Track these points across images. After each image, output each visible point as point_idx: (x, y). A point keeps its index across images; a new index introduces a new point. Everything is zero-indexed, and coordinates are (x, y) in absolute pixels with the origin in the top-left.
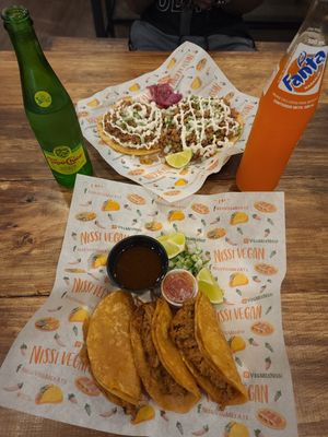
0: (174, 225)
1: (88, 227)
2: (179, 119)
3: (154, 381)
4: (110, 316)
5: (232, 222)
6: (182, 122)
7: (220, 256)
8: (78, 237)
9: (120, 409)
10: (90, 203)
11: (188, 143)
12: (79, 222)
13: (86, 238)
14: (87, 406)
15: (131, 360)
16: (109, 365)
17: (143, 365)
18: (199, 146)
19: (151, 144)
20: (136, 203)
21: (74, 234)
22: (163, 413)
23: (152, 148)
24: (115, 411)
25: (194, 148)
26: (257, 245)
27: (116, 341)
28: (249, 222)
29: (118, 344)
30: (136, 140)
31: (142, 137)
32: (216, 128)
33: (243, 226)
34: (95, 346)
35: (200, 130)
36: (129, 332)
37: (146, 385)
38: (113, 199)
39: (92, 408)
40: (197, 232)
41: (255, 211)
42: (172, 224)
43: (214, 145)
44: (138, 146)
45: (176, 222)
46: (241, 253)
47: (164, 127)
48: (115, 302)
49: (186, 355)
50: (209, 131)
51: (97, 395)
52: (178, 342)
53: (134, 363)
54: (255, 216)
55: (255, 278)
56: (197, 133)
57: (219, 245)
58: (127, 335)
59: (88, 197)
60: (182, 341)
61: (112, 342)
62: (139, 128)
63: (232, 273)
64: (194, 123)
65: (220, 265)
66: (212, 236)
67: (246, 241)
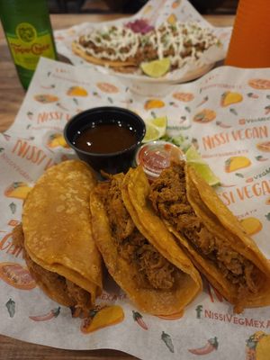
0: (153, 113)
1: (48, 108)
2: (156, 39)
3: (123, 263)
4: (62, 183)
5: (223, 104)
6: (159, 41)
7: (210, 142)
8: (35, 117)
9: (65, 309)
10: (53, 86)
11: (166, 56)
12: (37, 103)
13: (43, 117)
14: (11, 302)
15: (87, 230)
16: (51, 235)
17: (105, 238)
18: (178, 57)
19: (126, 55)
20: (107, 91)
21: (30, 114)
22: (137, 316)
23: (127, 60)
24: (56, 313)
25: (172, 60)
26: (258, 124)
27: (67, 207)
28: (244, 101)
29: (68, 211)
30: (111, 52)
31: (117, 50)
32: (195, 41)
33: (236, 106)
34: (35, 215)
35: (178, 44)
36: (88, 200)
37: (110, 265)
38: (81, 86)
39: (19, 307)
40: (180, 120)
41: (251, 90)
42: (150, 111)
43: (193, 57)
44: (112, 57)
45: (155, 110)
46: (237, 136)
47: (140, 45)
48: (71, 169)
49: (175, 226)
50: (188, 45)
51: (30, 288)
52: (162, 206)
53: (93, 236)
54: (250, 95)
55: (259, 158)
56: (175, 46)
57: (209, 130)
58: (84, 203)
59: (51, 80)
60: (169, 203)
61: (60, 209)
62: (114, 42)
63: (226, 158)
64: (171, 39)
65: (210, 152)
66: (201, 119)
67: (242, 122)
